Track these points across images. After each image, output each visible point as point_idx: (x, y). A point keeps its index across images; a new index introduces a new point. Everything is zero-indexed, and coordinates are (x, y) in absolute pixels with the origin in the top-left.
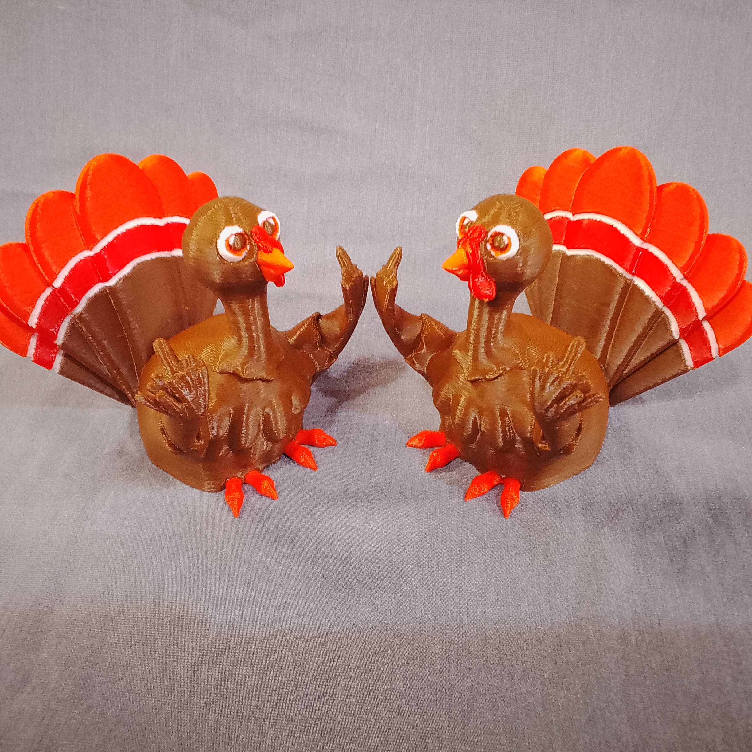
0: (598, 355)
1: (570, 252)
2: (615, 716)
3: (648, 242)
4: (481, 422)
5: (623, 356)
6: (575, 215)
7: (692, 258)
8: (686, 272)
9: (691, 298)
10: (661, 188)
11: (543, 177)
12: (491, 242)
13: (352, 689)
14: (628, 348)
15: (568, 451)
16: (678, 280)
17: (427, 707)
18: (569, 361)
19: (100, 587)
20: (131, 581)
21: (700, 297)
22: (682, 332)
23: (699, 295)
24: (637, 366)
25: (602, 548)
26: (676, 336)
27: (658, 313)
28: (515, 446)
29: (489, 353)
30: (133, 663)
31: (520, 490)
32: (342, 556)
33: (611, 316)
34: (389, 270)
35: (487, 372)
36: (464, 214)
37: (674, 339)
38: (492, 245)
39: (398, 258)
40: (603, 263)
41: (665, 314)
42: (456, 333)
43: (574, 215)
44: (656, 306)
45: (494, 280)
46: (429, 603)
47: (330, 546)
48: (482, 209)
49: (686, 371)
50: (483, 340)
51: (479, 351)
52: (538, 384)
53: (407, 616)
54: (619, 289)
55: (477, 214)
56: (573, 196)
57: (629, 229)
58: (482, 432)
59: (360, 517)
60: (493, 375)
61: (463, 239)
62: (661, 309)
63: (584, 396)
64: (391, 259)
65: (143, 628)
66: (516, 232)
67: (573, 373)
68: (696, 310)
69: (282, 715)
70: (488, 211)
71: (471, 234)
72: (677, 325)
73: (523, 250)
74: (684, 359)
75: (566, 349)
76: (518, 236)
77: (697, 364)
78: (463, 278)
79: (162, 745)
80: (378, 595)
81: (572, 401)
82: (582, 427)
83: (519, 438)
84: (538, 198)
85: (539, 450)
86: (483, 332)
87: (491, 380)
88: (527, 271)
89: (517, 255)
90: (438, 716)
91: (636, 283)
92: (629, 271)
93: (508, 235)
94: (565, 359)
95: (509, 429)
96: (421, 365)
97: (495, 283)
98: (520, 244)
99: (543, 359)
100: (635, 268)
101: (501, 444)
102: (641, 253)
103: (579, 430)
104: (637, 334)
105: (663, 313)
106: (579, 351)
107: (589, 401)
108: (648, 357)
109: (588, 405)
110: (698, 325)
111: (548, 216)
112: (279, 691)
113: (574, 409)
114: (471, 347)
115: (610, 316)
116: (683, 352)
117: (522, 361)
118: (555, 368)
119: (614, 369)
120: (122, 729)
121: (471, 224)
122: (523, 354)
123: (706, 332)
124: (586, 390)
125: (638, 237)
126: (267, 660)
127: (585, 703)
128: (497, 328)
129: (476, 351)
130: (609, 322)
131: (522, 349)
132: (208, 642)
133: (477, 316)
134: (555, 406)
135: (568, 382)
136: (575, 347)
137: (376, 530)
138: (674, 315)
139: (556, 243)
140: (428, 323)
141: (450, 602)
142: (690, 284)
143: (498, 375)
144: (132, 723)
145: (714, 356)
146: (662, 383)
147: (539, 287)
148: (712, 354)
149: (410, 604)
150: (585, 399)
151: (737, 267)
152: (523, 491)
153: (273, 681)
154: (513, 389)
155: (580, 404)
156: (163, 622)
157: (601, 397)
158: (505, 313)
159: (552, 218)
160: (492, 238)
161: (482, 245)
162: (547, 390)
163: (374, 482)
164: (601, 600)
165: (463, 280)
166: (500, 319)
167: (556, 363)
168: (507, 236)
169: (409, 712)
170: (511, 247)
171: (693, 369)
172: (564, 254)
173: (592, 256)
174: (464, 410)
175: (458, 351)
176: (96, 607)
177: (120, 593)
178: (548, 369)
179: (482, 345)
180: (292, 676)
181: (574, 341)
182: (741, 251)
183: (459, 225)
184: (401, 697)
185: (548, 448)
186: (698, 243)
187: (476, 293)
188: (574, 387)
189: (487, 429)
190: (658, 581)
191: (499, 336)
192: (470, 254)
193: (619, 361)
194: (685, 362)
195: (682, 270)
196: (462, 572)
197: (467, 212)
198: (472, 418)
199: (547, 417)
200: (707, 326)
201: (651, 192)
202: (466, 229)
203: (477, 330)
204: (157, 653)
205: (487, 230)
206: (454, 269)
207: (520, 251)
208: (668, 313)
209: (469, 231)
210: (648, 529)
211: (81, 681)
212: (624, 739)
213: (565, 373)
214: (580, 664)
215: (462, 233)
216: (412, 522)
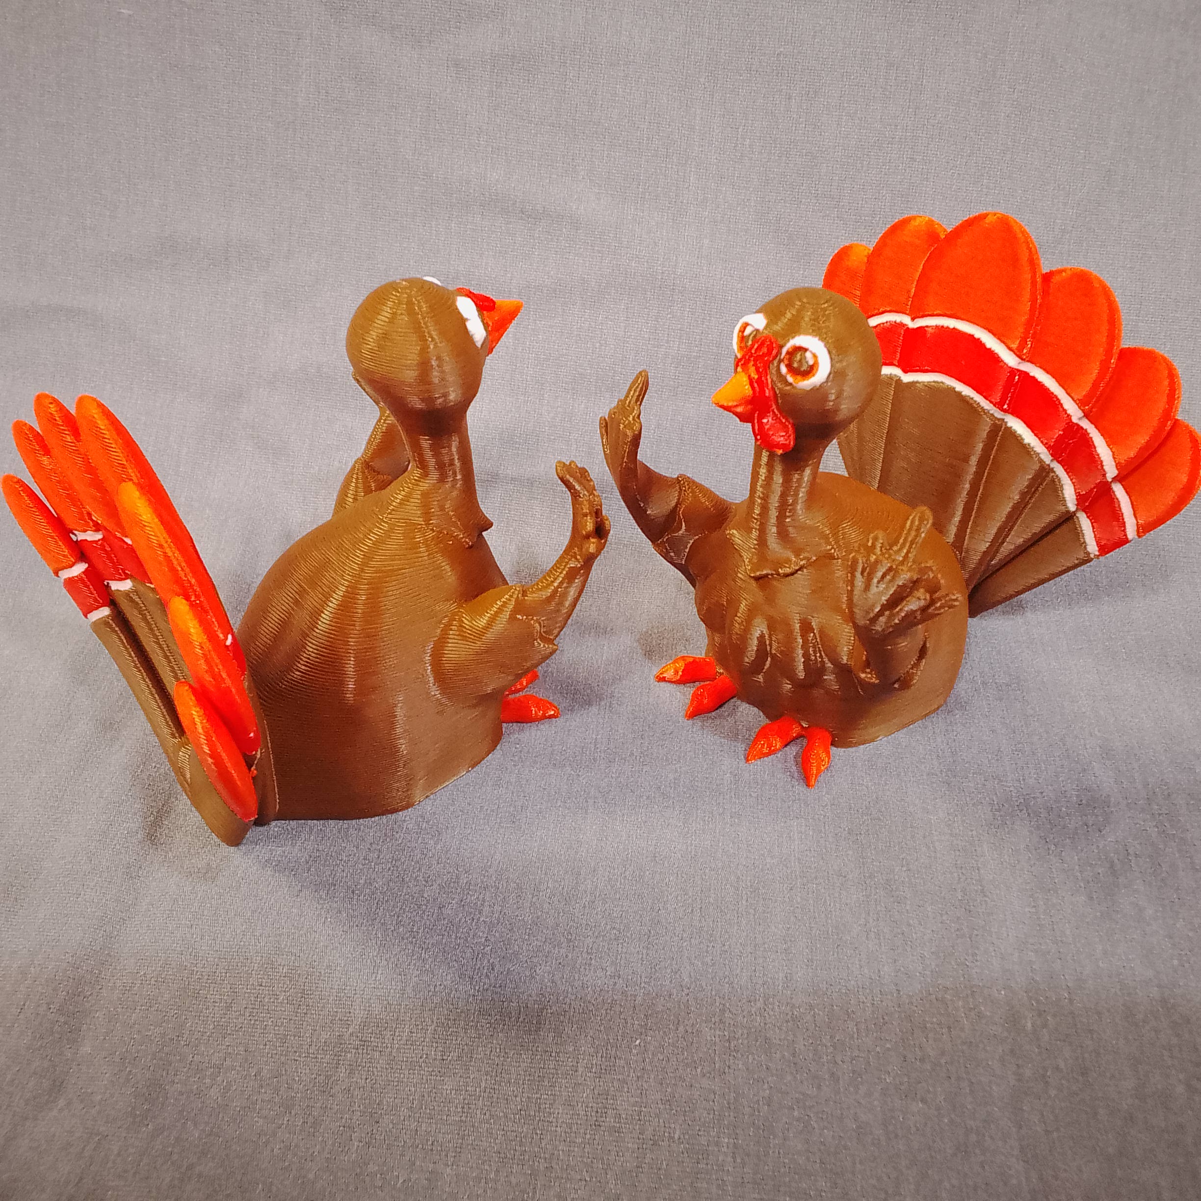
0: (951, 538)
1: (907, 378)
2: (1000, 1143)
3: (1028, 361)
4: (771, 640)
5: (990, 537)
6: (916, 320)
7: (1095, 385)
8: (1087, 407)
9: (1095, 448)
10: (1047, 277)
11: (866, 259)
12: (786, 362)
13: (580, 1105)
14: (998, 525)
15: (905, 683)
16: (1075, 420)
17: (699, 1130)
18: (908, 545)
19: (177, 944)
20: (228, 936)
21: (1109, 446)
22: (1081, 499)
23: (1107, 442)
24: (1011, 553)
25: (978, 878)
26: (1072, 507)
27: (1044, 471)
28: (825, 677)
29: (783, 534)
30: (228, 1062)
31: (832, 744)
32: (563, 888)
33: (972, 476)
34: (629, 406)
35: (780, 564)
36: (746, 319)
37: (1068, 512)
38: (789, 366)
39: (642, 388)
40: (959, 394)
41: (1054, 472)
42: (731, 503)
43: (913, 319)
44: (1041, 461)
45: (791, 421)
46: (703, 963)
47: (544, 872)
48: (772, 310)
49: (1087, 560)
50: (773, 514)
51: (767, 531)
52: (859, 581)
53: (668, 982)
54: (984, 435)
55: (765, 318)
56: (913, 290)
57: (998, 341)
58: (774, 657)
59: (591, 827)
60: (789, 568)
61: (744, 357)
62: (1049, 465)
63: (931, 597)
64: (631, 391)
65: (246, 1008)
66: (825, 346)
67: (914, 562)
68: (1102, 466)
69: (468, 1145)
70: (783, 314)
71: (756, 350)
72: (1073, 490)
73: (836, 375)
74: (1085, 542)
75: (903, 527)
76: (830, 352)
77: (1104, 550)
78: (744, 418)
79: (274, 1189)
80: (620, 949)
81: (912, 605)
82: (928, 646)
83: (829, 665)
84: (858, 293)
85: (861, 682)
86: (774, 501)
87: (787, 575)
88: (843, 407)
89: (827, 381)
90: (717, 1144)
91: (1009, 425)
92: (999, 405)
93: (814, 351)
94: (901, 541)
95: (815, 652)
96: (678, 554)
97: (793, 425)
98: (832, 366)
99: (868, 541)
100: (1007, 402)
101: (801, 675)
102: (1017, 377)
103: (923, 652)
104: (1011, 504)
105: (1052, 470)
106: (922, 530)
107: (938, 605)
108: (1029, 539)
109: (936, 612)
110: (1105, 489)
111: (874, 322)
112: (463, 1108)
113: (915, 617)
114: (756, 525)
115: (969, 477)
116: (1082, 531)
117: (835, 547)
118: (887, 556)
119: (975, 558)
120: (210, 1164)
121: (755, 336)
122: (835, 535)
123: (1117, 499)
124: (933, 589)
125: (1012, 353)
126: (443, 1060)
127: (952, 1121)
128: (796, 495)
129: (762, 531)
130: (967, 486)
131: (835, 527)
132: (351, 1030)
133: (765, 477)
134: (887, 613)
135: (904, 577)
136: (917, 523)
137: (618, 847)
138: (1068, 473)
139: (886, 364)
140: (689, 488)
141: (736, 961)
142: (1093, 426)
143: (797, 568)
144: (227, 1155)
145: (1130, 537)
146: (1049, 580)
147: (859, 433)
148: (1128, 533)
149: (671, 965)
150: (932, 602)
151: (1165, 399)
152: (835, 747)
153: (453, 1092)
154: (819, 590)
155: (924, 609)
156: (277, 999)
157: (956, 600)
158: (808, 472)
159: (880, 324)
160: (788, 356)
161: (773, 368)
162: (874, 589)
163: (614, 771)
164: (977, 961)
165: (744, 422)
166: (799, 481)
167: (888, 548)
168: (811, 352)
169: (671, 1138)
170: (817, 370)
171: (1097, 557)
172: (899, 381)
173: (942, 383)
174: (744, 623)
175: (735, 532)
176: (170, 975)
177: (209, 954)
178: (874, 557)
179: (773, 520)
180: (483, 1085)
181: (913, 515)
182: (1172, 375)
183: (738, 336)
184: (658, 1116)
185: (874, 679)
186: (1105, 364)
187: (763, 440)
188: (915, 584)
189: (781, 652)
190: (1068, 932)
191: (799, 507)
192: (754, 381)
193: (984, 547)
194: (1085, 548)
195: (1081, 403)
196: (754, 915)
197: (748, 316)
198: (757, 634)
199: (874, 632)
200: (1119, 491)
201: (1034, 283)
202: (748, 342)
203: (765, 498)
204: (267, 1047)
205: (781, 343)
206: (730, 404)
207: (831, 376)
208: (1059, 470)
209: (753, 345)
210: (1053, 848)
211: (145, 1090)
212: (1014, 1181)
213: (902, 563)
214: (943, 1061)
215: (741, 348)
216: (675, 836)
